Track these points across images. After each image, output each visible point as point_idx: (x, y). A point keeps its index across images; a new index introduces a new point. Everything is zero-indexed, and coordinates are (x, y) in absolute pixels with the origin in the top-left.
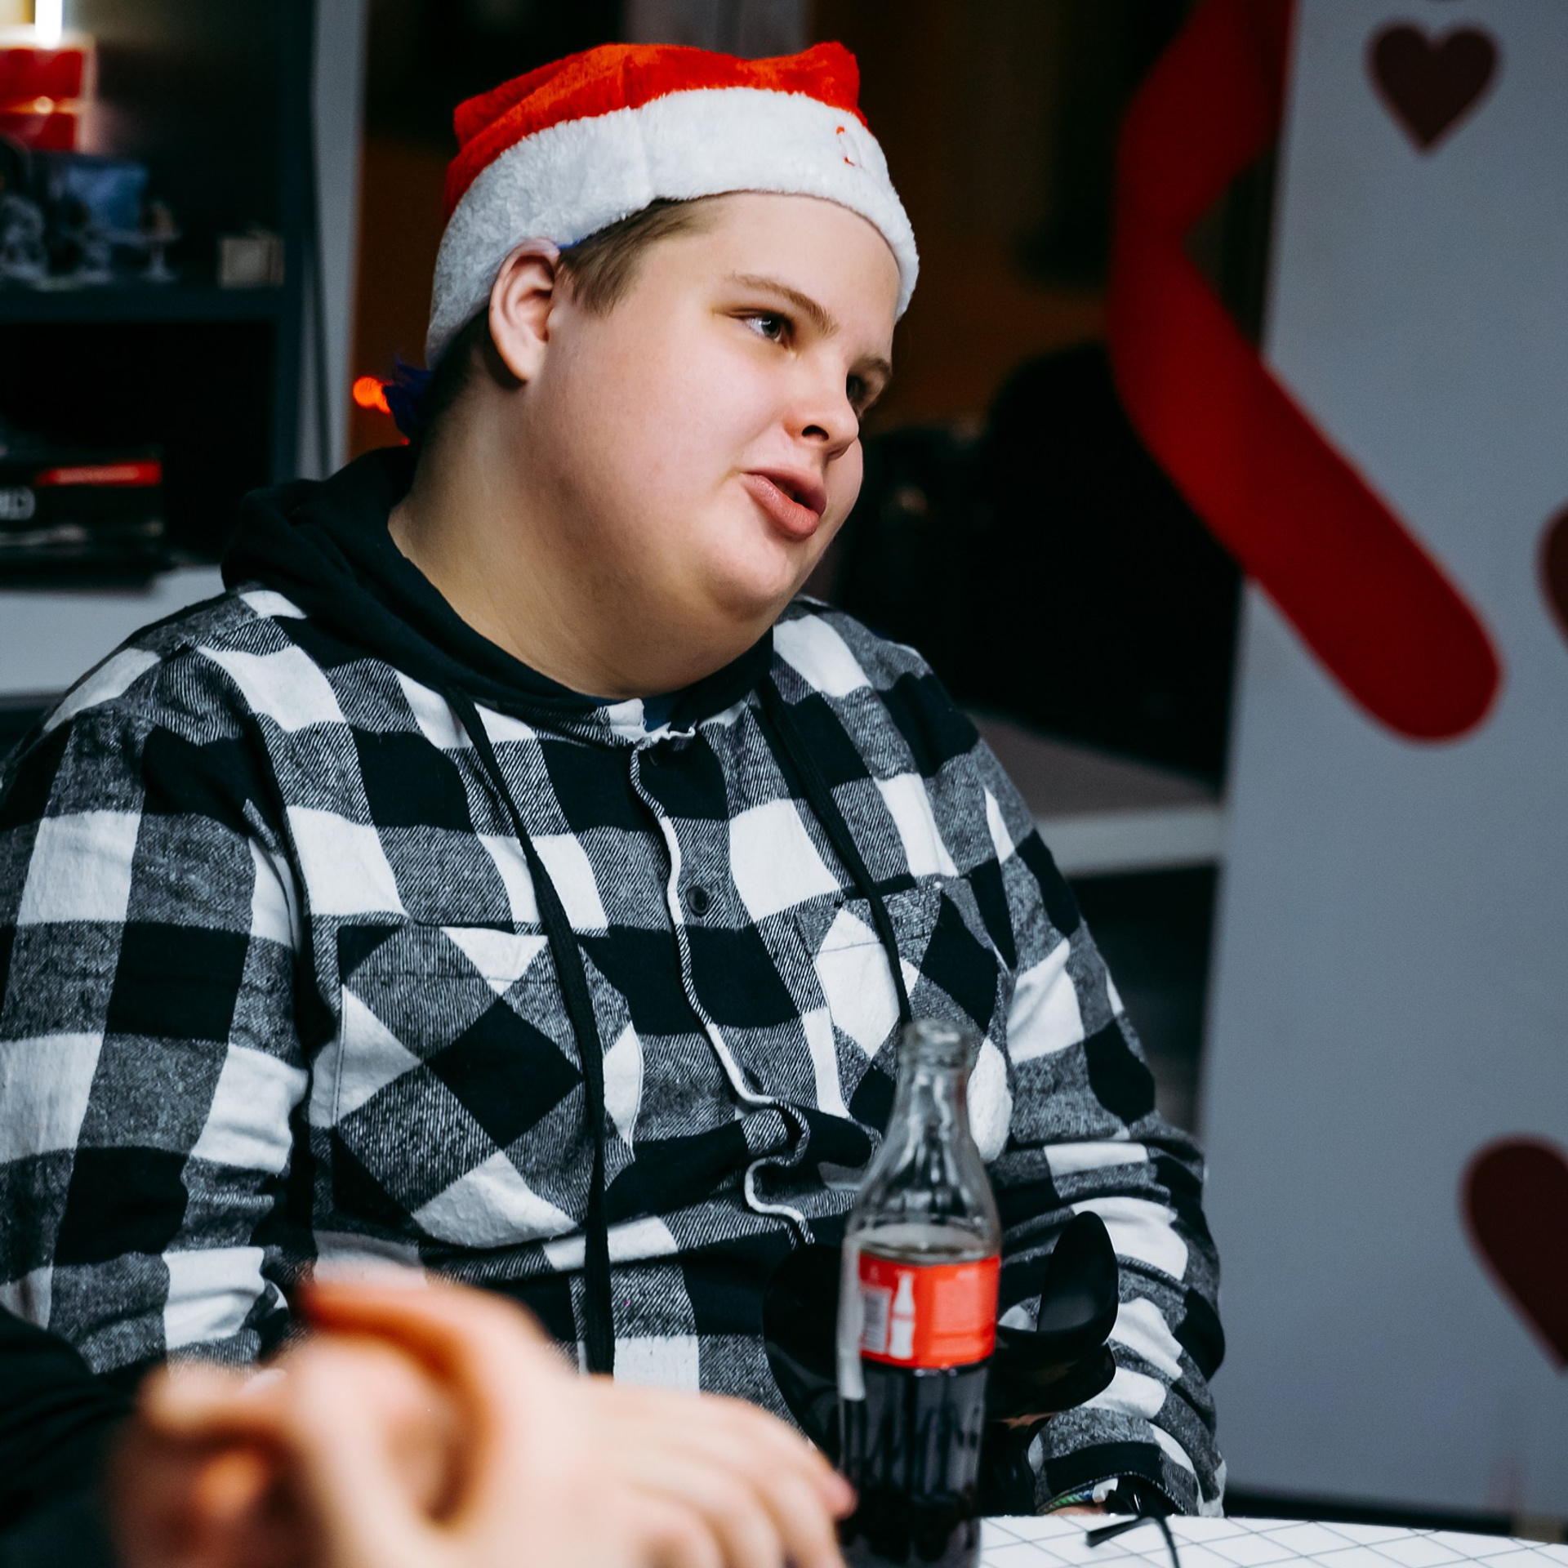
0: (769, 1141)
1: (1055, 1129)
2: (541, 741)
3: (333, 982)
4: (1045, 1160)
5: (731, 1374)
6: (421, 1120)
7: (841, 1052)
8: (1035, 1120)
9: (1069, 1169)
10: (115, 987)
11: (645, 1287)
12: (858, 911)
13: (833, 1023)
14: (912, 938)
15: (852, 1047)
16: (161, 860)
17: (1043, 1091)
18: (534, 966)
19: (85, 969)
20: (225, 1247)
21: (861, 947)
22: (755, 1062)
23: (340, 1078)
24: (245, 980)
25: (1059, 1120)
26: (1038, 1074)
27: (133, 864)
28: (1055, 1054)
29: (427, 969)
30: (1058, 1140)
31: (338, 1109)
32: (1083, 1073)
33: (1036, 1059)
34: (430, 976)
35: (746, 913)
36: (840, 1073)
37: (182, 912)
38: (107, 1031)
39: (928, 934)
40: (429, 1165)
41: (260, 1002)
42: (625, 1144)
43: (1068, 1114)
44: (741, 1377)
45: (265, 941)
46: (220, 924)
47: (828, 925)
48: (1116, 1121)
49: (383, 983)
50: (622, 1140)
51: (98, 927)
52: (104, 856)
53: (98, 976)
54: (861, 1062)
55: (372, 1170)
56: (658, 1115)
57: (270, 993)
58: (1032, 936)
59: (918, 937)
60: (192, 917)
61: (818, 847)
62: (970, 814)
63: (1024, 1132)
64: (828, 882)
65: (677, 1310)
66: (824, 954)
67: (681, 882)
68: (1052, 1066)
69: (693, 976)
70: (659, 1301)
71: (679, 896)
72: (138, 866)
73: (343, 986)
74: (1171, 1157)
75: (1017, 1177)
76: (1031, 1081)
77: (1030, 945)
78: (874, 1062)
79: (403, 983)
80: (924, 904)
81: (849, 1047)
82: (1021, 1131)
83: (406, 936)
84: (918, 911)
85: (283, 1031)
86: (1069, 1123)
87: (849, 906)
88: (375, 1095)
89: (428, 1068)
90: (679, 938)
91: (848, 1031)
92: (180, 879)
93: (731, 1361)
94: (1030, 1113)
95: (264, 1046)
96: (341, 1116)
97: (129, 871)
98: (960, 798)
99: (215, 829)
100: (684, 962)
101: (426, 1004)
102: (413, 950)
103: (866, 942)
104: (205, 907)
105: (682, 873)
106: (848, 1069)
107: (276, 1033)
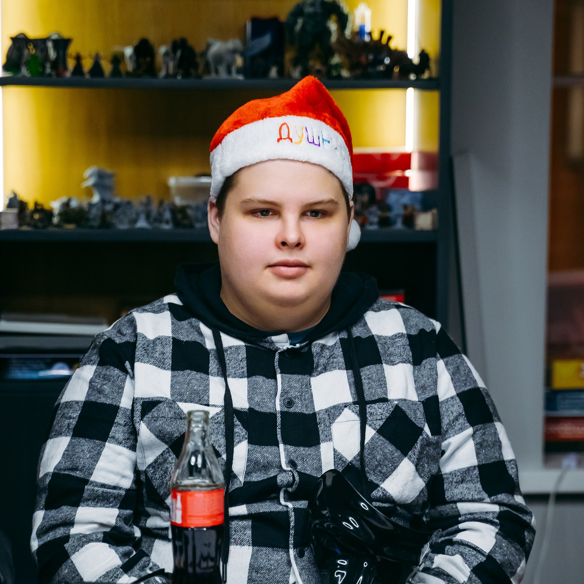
0: (285, 482)
1: (459, 497)
2: (246, 346)
3: (138, 420)
4: (457, 508)
5: (262, 561)
6: (167, 468)
7: (335, 458)
8: (452, 493)
9: (466, 512)
10: (77, 422)
11: (236, 529)
12: (352, 409)
13: (334, 447)
14: (377, 420)
15: (340, 456)
16: (97, 381)
17: (456, 482)
18: (213, 417)
19: (71, 416)
20: (106, 507)
21: (351, 421)
22: (297, 458)
23: (144, 453)
24: (116, 421)
25: (462, 493)
26: (455, 476)
27: (89, 382)
28: (462, 469)
29: (170, 416)
30: (461, 501)
31: (145, 463)
32: (477, 477)
33: (455, 471)
34: (171, 418)
35: (314, 408)
36: (335, 465)
37: (100, 398)
38: (72, 436)
39: (384, 419)
40: (169, 483)
41: (121, 429)
42: (241, 481)
43: (466, 491)
44: (266, 562)
45: (125, 408)
46: (110, 402)
47: (340, 413)
48: (485, 495)
49: (155, 420)
50: (240, 480)
51: (77, 402)
52: (84, 379)
53: (74, 418)
54: (345, 462)
55: (154, 484)
56: (255, 472)
57: (125, 426)
58: (455, 426)
59: (379, 420)
60: (103, 400)
61: (350, 387)
62: (428, 379)
63: (449, 497)
64: (349, 399)
65: (246, 537)
66: (336, 423)
67: (282, 396)
68: (461, 474)
69: (281, 428)
70: (240, 534)
71: (280, 401)
72: (91, 382)
73: (141, 421)
74: (511, 510)
75: (448, 513)
76: (453, 478)
77: (453, 429)
78: (350, 462)
79: (161, 420)
80: (384, 408)
81: (339, 456)
82: (448, 497)
83: (163, 405)
84: (380, 410)
85: (128, 439)
86: (465, 495)
87: (349, 407)
88: (156, 459)
89: (170, 449)
90: (277, 415)
91: (339, 450)
92: (101, 387)
93: (263, 556)
94: (451, 491)
95: (120, 443)
96: (147, 466)
97: (88, 384)
98: (426, 373)
99: (114, 371)
100: (278, 424)
101: (167, 427)
102: (165, 409)
103: (353, 420)
104: (106, 396)
105: (282, 393)
106: (338, 464)
107: (125, 439)
